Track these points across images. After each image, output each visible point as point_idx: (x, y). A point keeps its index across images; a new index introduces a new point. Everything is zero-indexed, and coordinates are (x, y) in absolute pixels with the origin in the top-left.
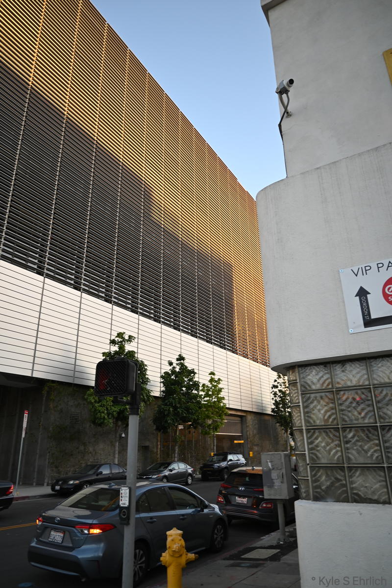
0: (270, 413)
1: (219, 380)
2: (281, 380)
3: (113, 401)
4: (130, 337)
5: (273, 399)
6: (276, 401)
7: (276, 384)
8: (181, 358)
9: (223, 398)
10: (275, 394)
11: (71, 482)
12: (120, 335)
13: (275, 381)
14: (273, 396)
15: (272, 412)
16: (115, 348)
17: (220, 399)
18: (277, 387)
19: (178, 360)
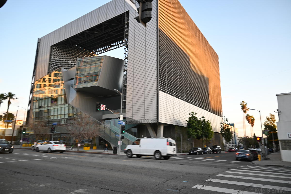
0: (220, 132)
1: (210, 123)
2: (223, 121)
3: (195, 131)
4: (195, 113)
5: (221, 127)
6: (222, 128)
7: (222, 122)
8: (203, 117)
9: (212, 129)
10: (222, 126)
11: (195, 151)
12: (192, 112)
13: (222, 121)
14: (220, 126)
15: (221, 132)
16: (191, 116)
17: (211, 129)
18: (222, 123)
19: (202, 118)
